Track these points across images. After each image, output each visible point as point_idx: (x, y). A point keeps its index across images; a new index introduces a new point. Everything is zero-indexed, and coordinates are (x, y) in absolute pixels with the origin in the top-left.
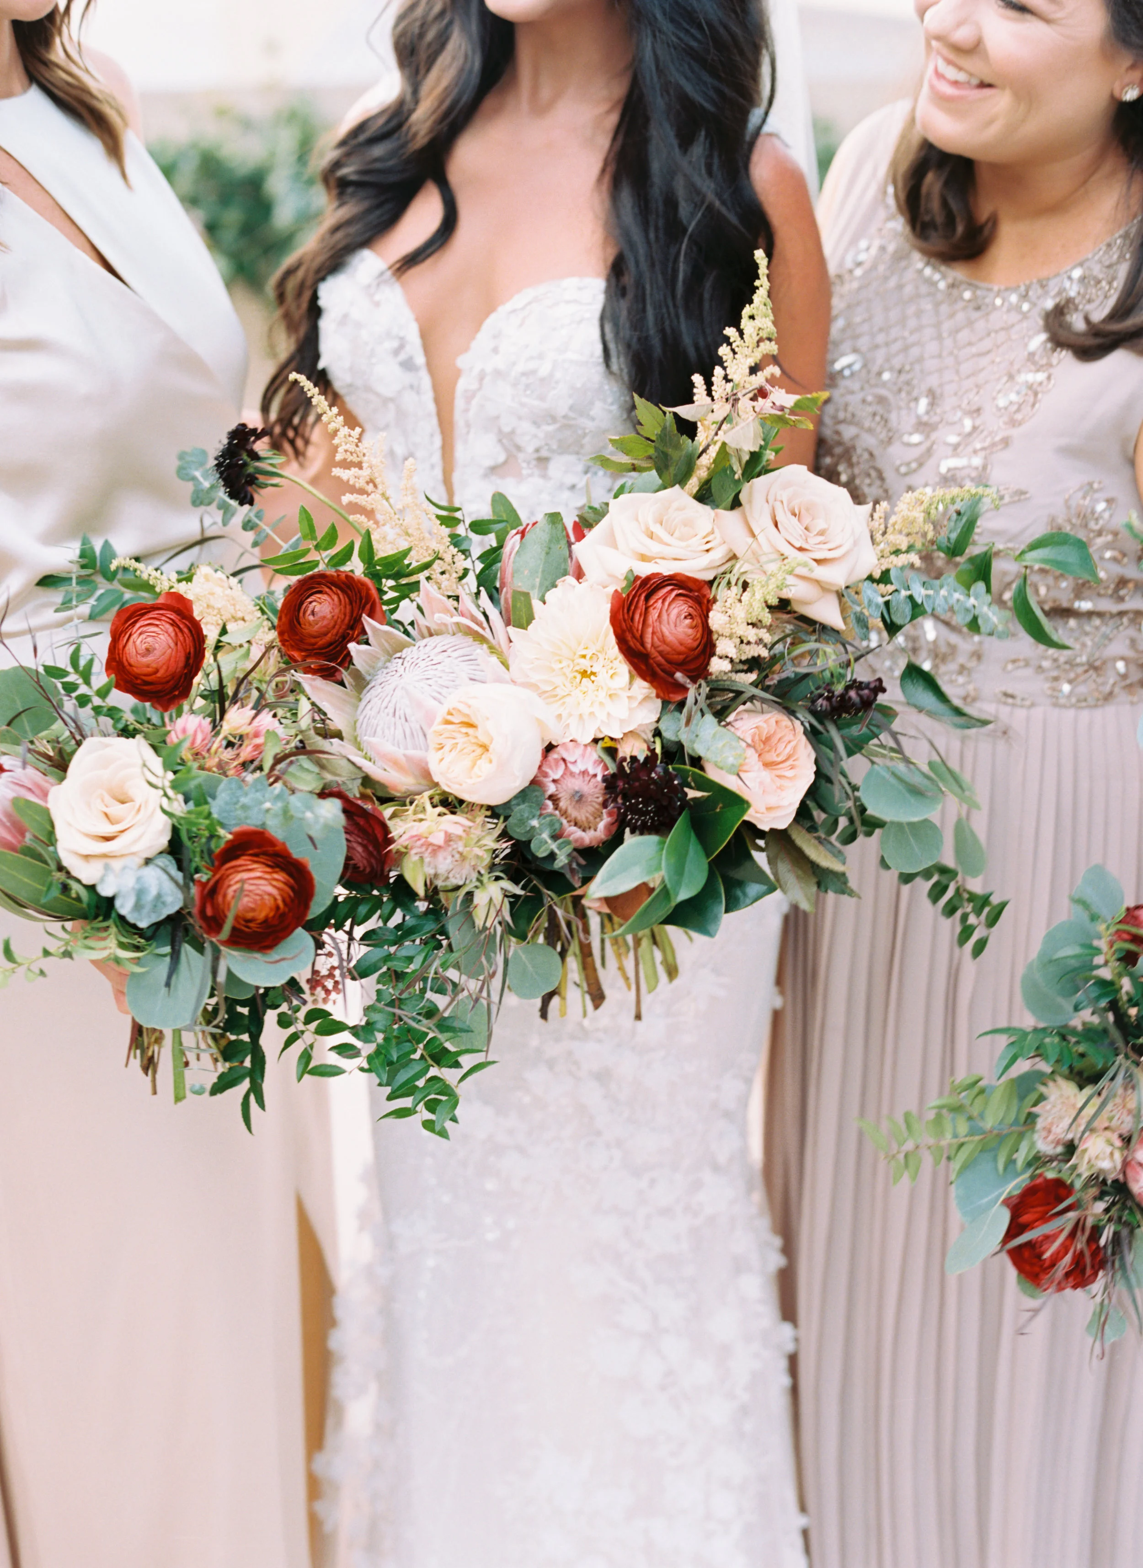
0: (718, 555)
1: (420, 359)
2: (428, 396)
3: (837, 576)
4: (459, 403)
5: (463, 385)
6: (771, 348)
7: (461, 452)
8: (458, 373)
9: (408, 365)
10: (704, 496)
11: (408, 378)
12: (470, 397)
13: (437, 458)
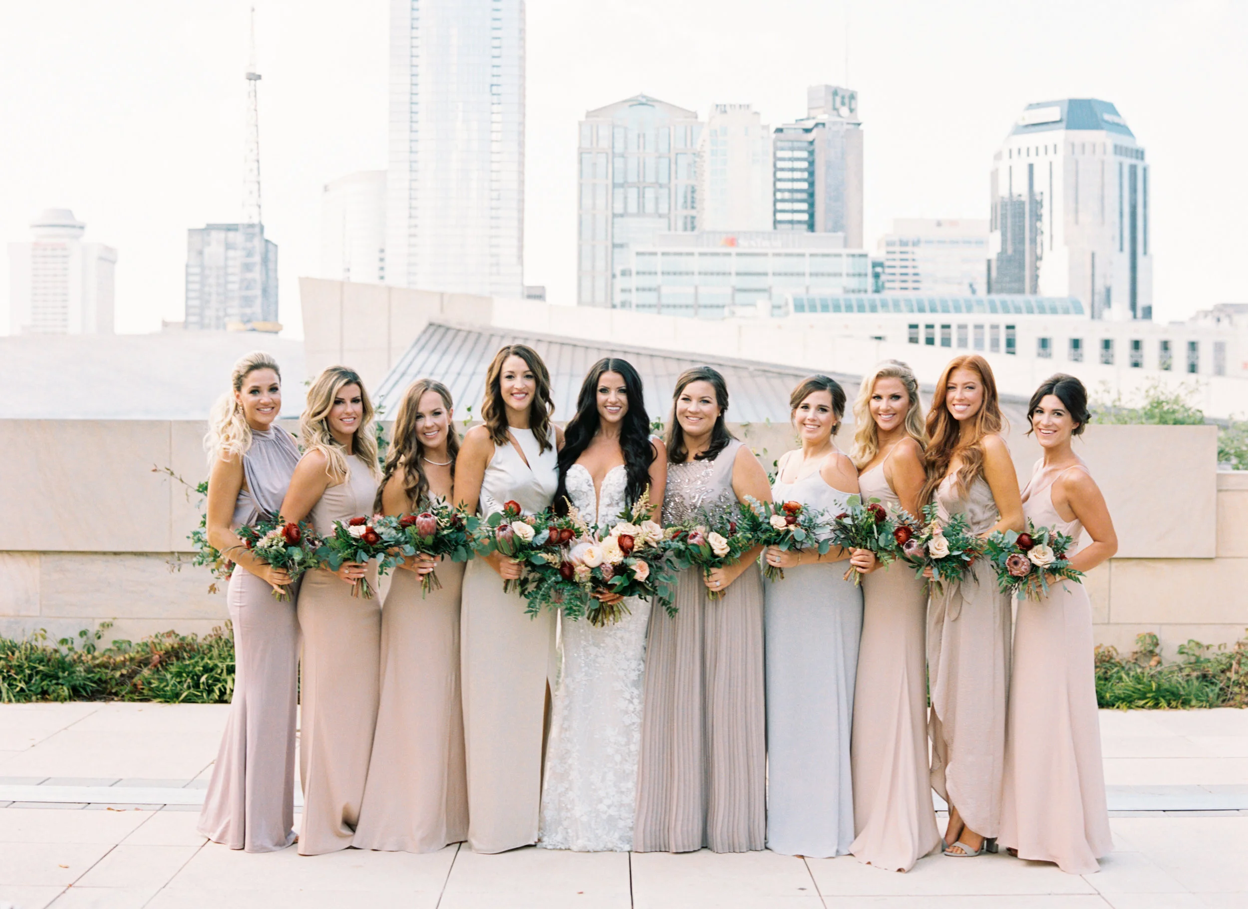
0: (636, 533)
1: (592, 484)
2: (594, 492)
3: (656, 538)
4: (601, 492)
5: (602, 488)
6: (648, 500)
7: (601, 502)
8: (601, 485)
9: (589, 485)
10: (634, 524)
11: (589, 488)
12: (604, 491)
13: (595, 504)
